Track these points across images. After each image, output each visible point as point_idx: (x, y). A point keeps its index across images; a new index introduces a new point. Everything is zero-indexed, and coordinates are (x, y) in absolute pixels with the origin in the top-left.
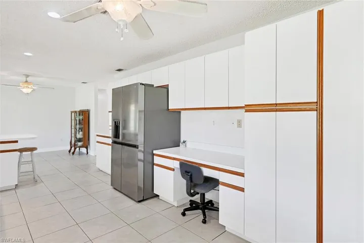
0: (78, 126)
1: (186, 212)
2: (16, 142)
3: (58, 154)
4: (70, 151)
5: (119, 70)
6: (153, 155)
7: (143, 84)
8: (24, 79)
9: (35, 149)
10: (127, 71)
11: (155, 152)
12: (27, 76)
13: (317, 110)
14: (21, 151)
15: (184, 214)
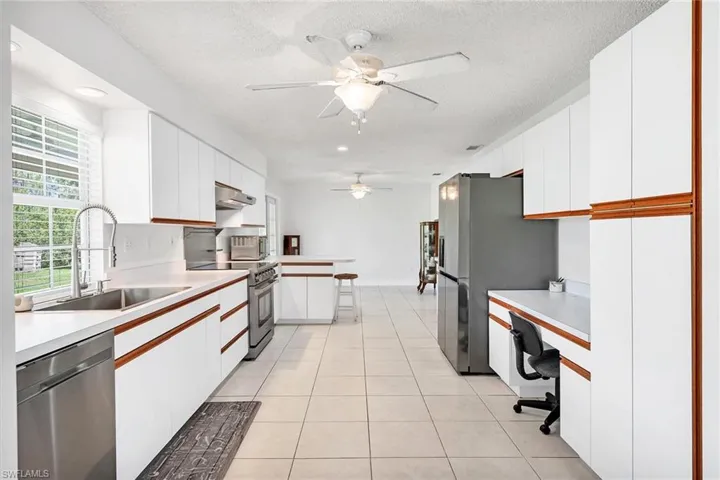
0: (428, 248)
1: (522, 407)
2: (331, 264)
3: (401, 290)
4: (419, 288)
5: (471, 148)
6: (488, 298)
7: (468, 175)
8: (355, 179)
9: (355, 276)
10: (485, 149)
11: (490, 293)
12: (360, 174)
13: (691, 213)
14: (340, 277)
15: (517, 409)
